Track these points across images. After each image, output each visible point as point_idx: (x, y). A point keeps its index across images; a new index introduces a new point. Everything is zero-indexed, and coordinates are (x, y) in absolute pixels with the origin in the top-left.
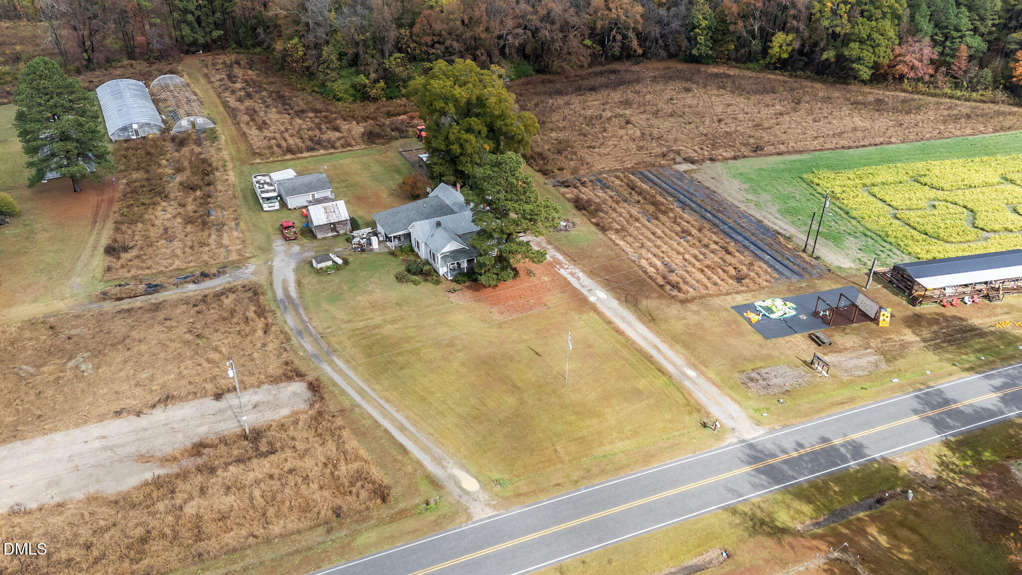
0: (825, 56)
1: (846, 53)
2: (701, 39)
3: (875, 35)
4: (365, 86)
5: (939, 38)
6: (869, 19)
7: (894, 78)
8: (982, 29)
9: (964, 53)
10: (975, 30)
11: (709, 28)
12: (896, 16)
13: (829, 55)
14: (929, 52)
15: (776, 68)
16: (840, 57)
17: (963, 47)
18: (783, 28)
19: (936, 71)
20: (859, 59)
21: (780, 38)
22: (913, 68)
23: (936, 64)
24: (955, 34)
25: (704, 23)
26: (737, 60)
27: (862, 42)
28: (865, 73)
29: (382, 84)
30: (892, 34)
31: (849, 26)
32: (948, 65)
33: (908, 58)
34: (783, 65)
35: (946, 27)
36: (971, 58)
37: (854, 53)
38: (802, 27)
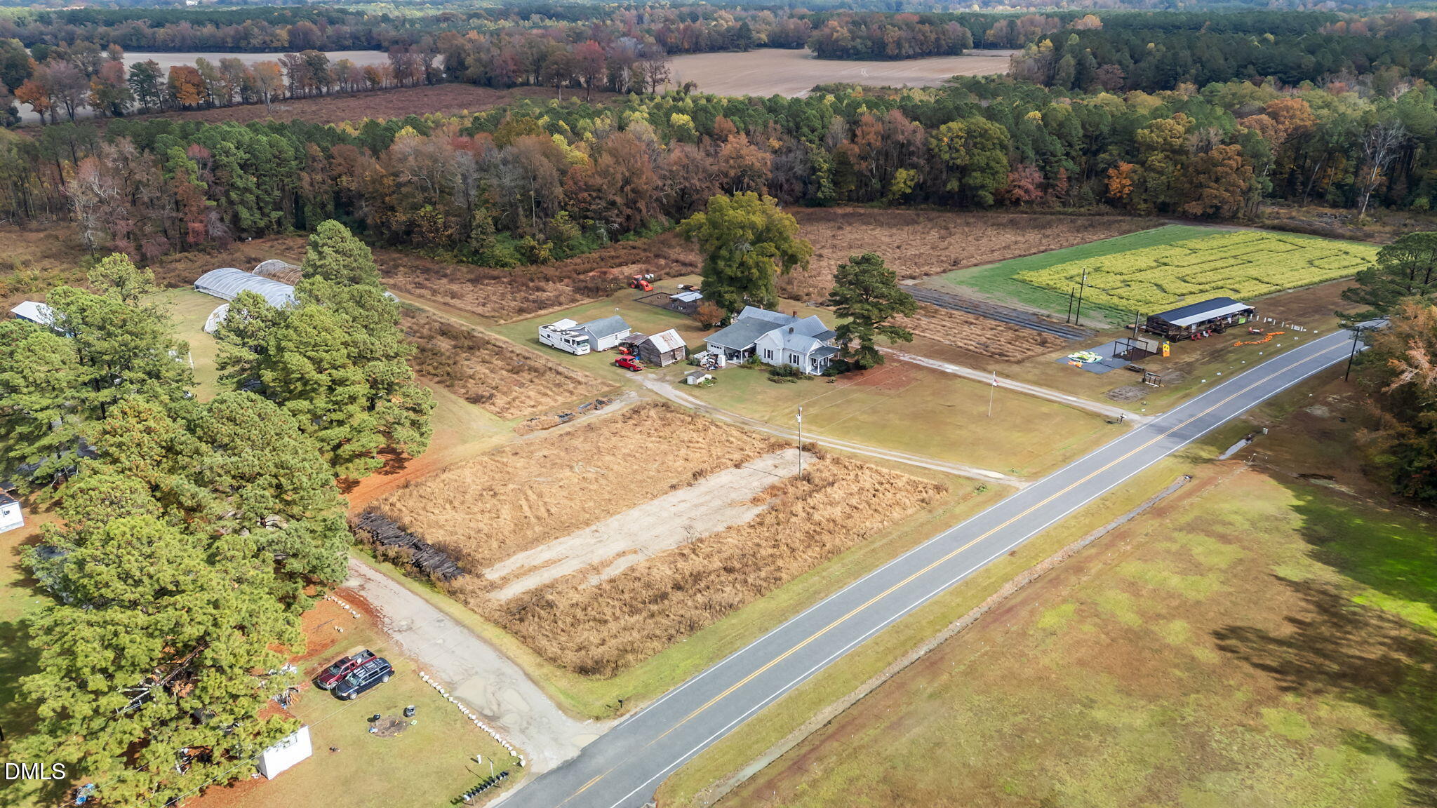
0: (949, 187)
1: (971, 182)
2: (824, 181)
3: (993, 164)
4: (533, 248)
5: (1041, 163)
6: (983, 149)
7: (1011, 202)
8: (1074, 153)
9: (1063, 174)
10: (1067, 154)
11: (829, 170)
12: (1003, 147)
13: (953, 185)
14: (1038, 176)
15: (900, 204)
16: (963, 188)
17: (1062, 170)
18: (901, 164)
19: (1046, 193)
20: (983, 187)
21: (902, 174)
22: (1027, 191)
23: (1044, 187)
24: (1053, 159)
25: (825, 166)
26: (858, 200)
27: (983, 170)
28: (990, 199)
29: (550, 245)
30: (1005, 161)
31: (967, 157)
32: (1053, 186)
33: (1023, 183)
34: (906, 200)
35: (1044, 154)
36: (1069, 179)
37: (978, 181)
38: (922, 162)
